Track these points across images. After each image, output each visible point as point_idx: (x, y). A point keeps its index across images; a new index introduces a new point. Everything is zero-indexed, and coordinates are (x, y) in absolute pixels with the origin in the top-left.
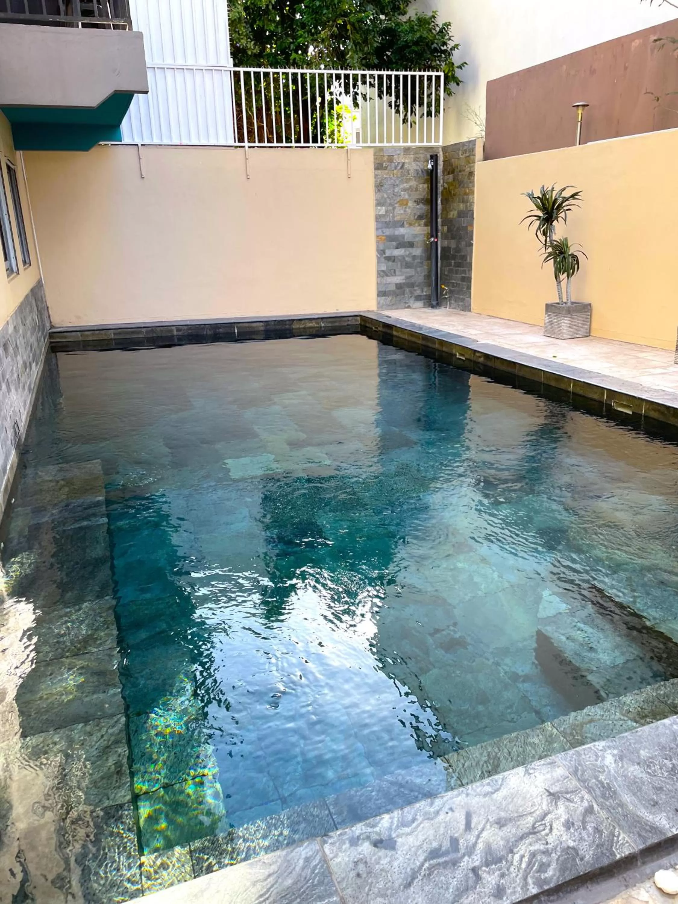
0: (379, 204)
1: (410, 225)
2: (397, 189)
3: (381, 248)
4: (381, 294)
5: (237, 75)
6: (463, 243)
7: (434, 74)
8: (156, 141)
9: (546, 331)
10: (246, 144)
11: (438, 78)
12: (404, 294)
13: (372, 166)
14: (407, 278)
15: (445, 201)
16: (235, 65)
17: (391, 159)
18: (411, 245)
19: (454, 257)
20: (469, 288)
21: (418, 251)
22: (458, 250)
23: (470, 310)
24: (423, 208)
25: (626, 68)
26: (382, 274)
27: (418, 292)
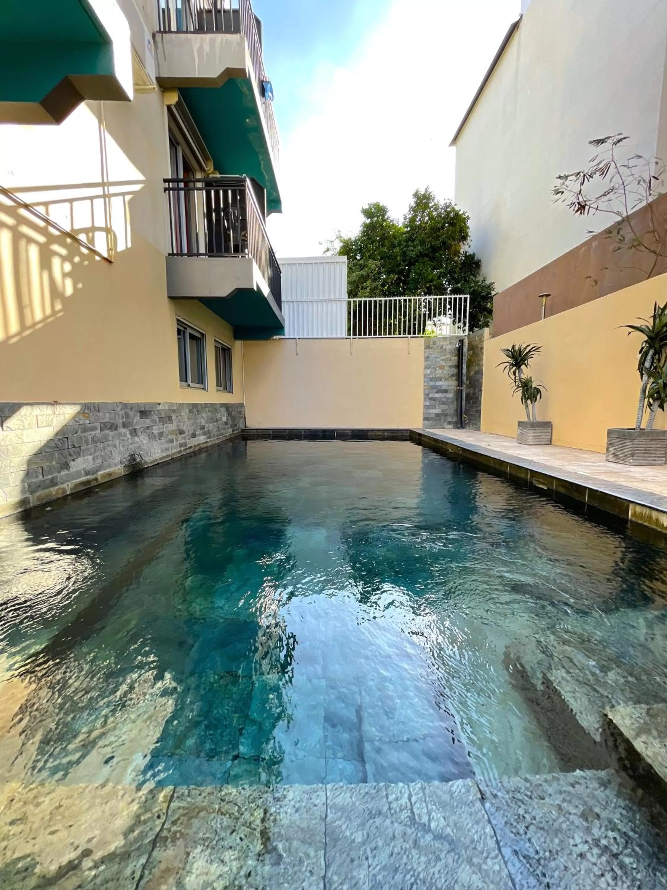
0: (426, 368)
1: (446, 380)
2: (438, 360)
3: (427, 392)
4: (425, 419)
5: (349, 303)
6: (477, 390)
7: (463, 296)
8: (306, 336)
9: (518, 440)
10: (352, 337)
11: (466, 299)
12: (440, 420)
13: (423, 347)
14: (442, 410)
15: (468, 367)
16: (349, 298)
17: (435, 343)
18: (446, 391)
19: (472, 398)
20: (480, 416)
21: (451, 395)
22: (474, 394)
23: (480, 430)
24: (455, 371)
25: (576, 268)
26: (426, 407)
27: (450, 419)
